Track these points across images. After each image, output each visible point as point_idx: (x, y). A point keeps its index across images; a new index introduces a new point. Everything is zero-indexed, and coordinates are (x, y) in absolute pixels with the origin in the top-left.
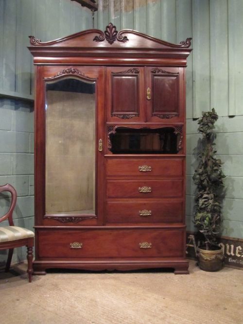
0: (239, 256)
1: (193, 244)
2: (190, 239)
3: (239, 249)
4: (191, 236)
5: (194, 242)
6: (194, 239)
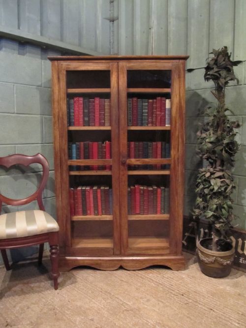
4: (192, 223)
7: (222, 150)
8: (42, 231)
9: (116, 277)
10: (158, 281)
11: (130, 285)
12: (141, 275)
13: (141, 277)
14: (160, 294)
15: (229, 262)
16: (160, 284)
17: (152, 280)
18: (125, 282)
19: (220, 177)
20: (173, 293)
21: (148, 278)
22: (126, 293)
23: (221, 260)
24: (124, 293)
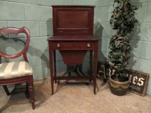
0: (135, 83)
1: (103, 71)
2: (101, 67)
3: (135, 78)
4: (102, 65)
5: (104, 70)
6: (104, 68)
7: (121, 23)
8: (21, 75)
9: (67, 99)
10: (91, 102)
11: (75, 104)
12: (82, 97)
13: (82, 99)
14: (92, 110)
15: (127, 87)
16: (92, 104)
17: (88, 101)
18: (72, 102)
19: (121, 40)
20: (100, 109)
21: (85, 100)
22: (72, 109)
23: (123, 86)
24: (71, 109)
